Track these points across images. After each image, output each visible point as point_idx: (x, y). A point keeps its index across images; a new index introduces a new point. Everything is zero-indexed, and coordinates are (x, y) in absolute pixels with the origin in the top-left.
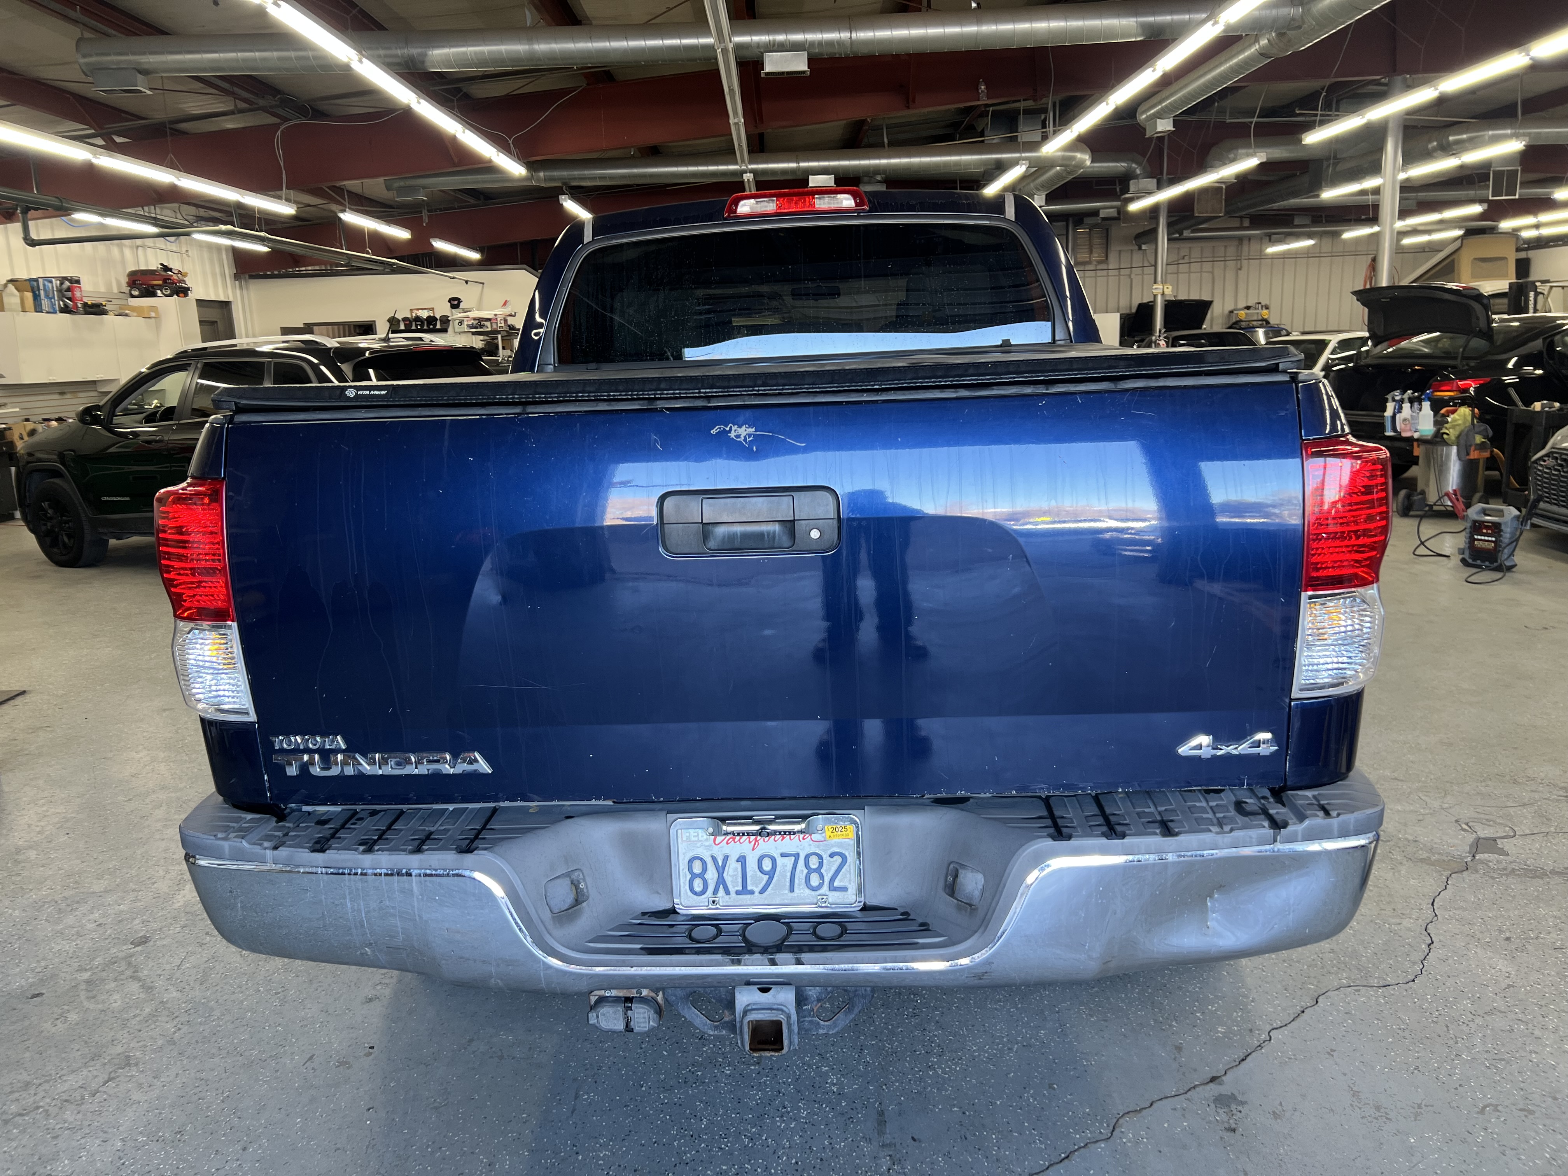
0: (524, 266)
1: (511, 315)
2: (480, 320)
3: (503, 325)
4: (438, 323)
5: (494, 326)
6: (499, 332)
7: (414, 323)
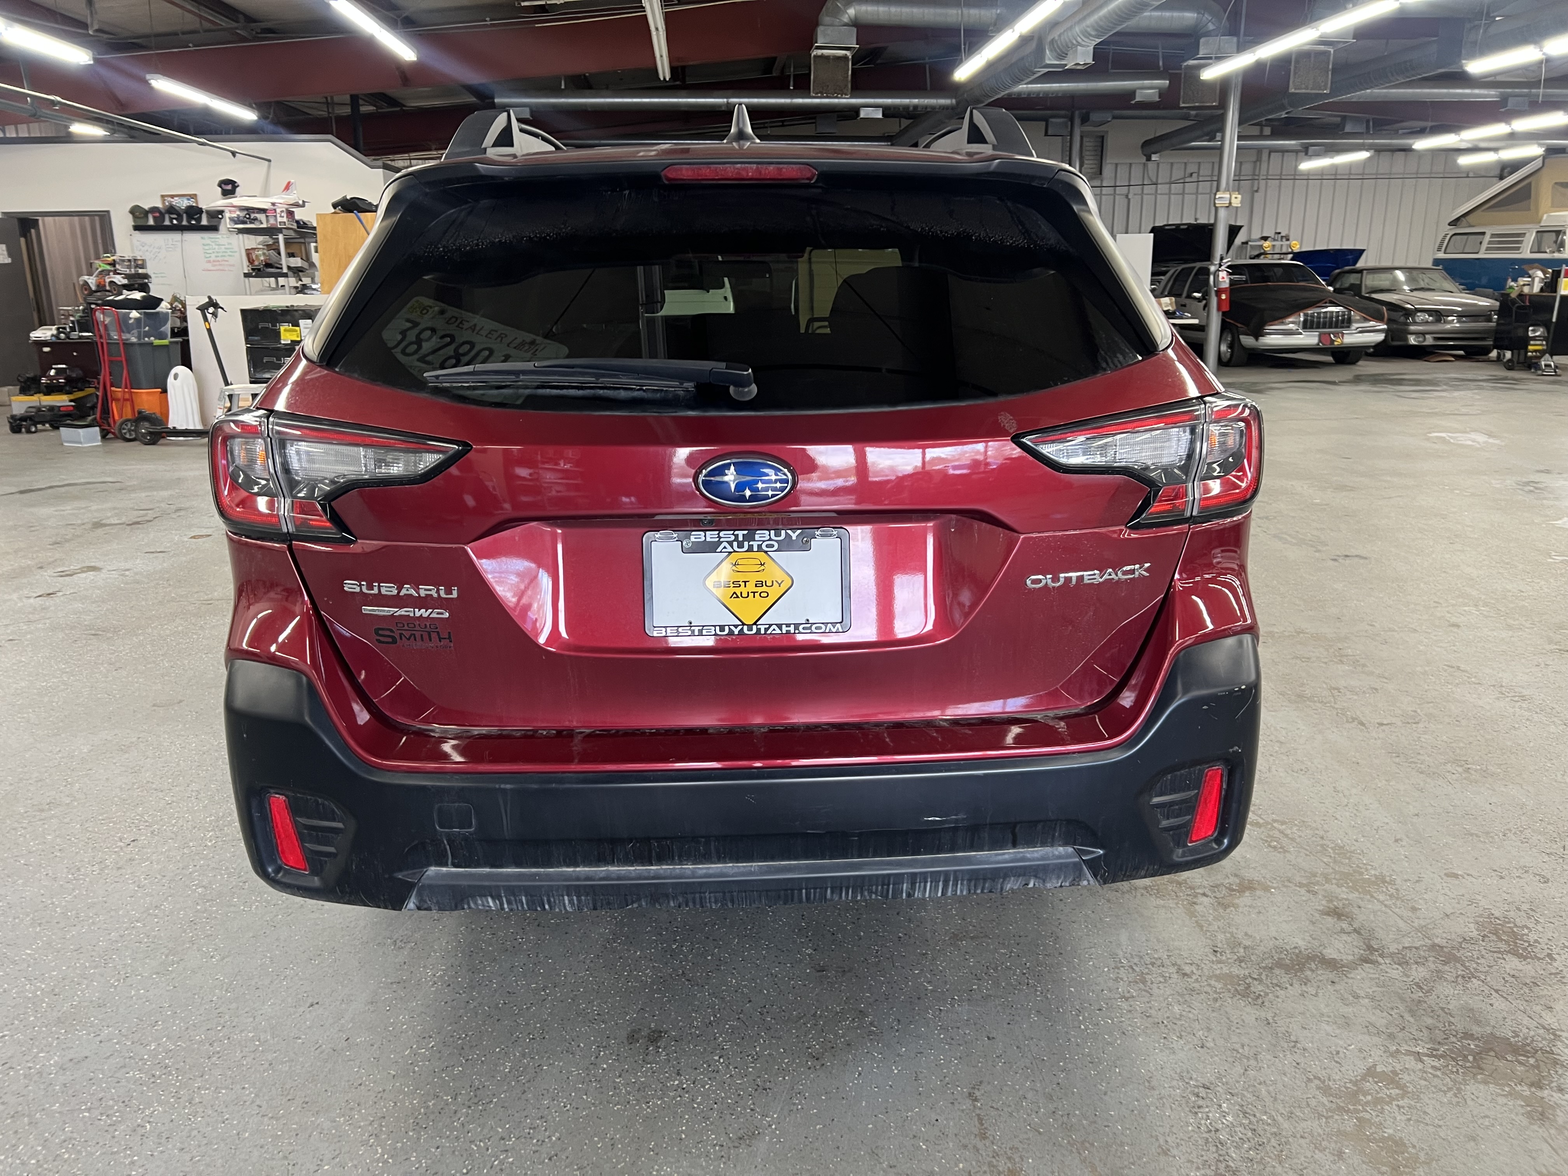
0: (330, 137)
1: (297, 205)
2: (249, 210)
3: (285, 219)
4: (204, 217)
5: (272, 221)
6: (280, 230)
7: (167, 216)
